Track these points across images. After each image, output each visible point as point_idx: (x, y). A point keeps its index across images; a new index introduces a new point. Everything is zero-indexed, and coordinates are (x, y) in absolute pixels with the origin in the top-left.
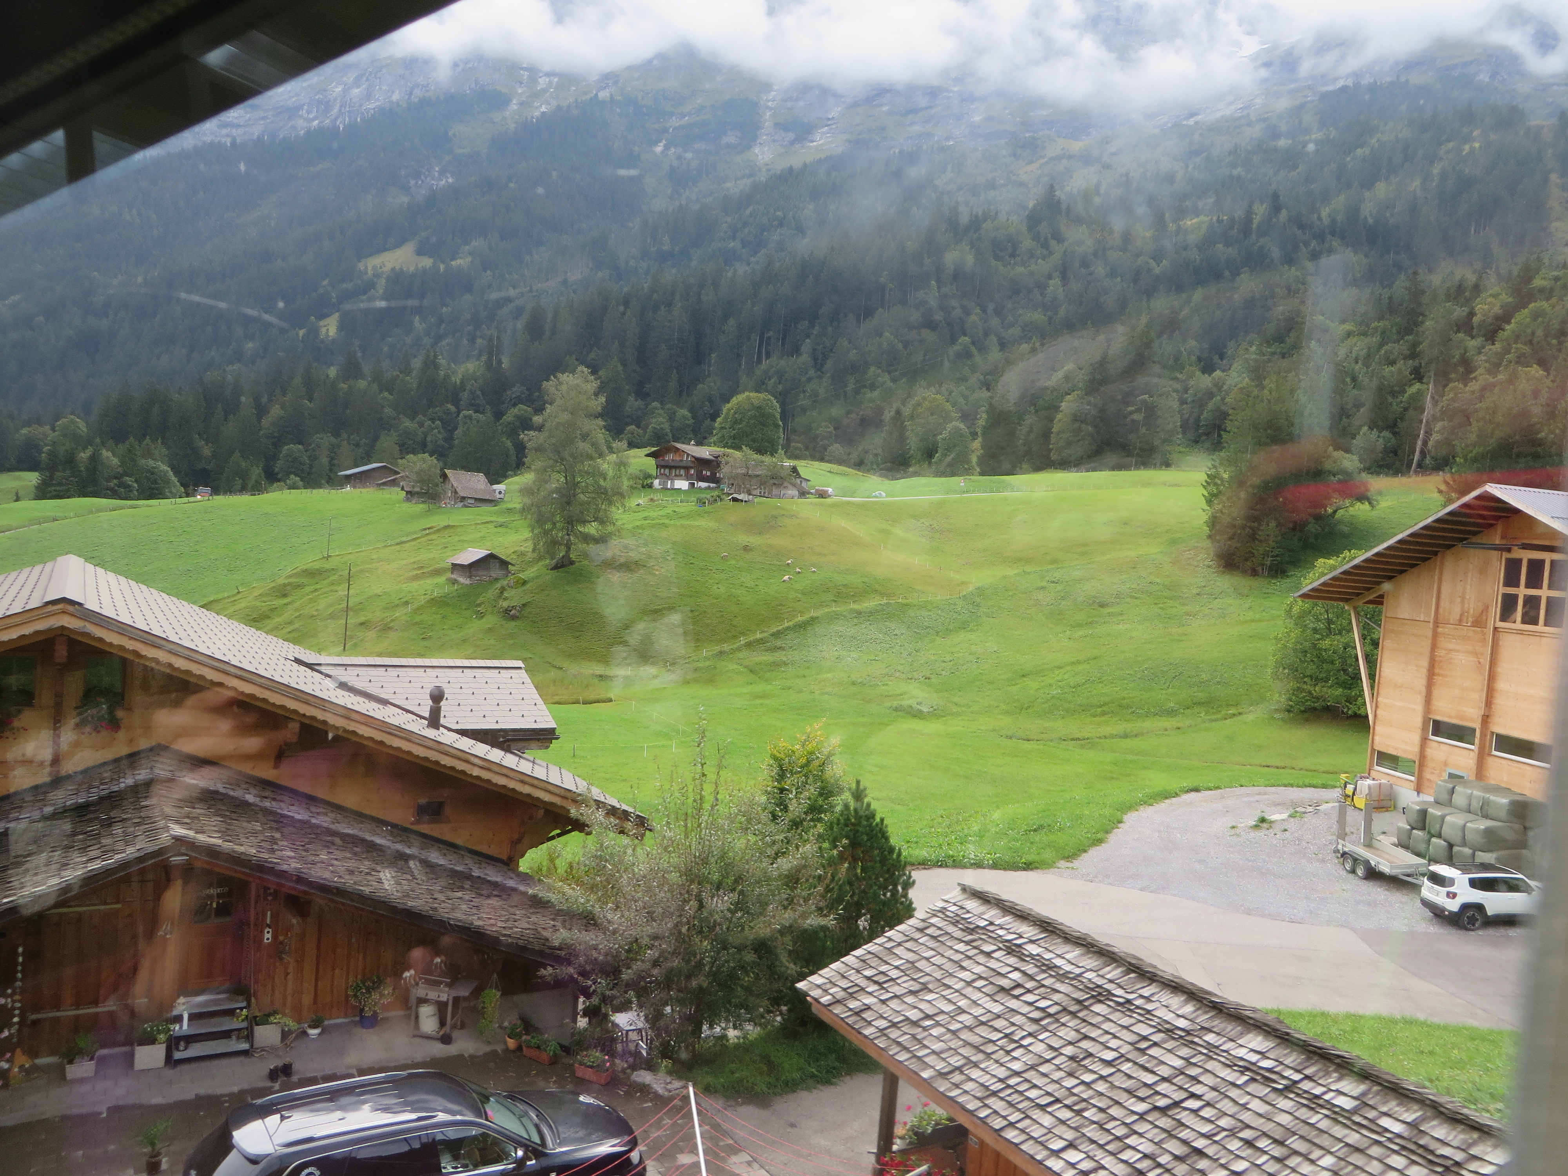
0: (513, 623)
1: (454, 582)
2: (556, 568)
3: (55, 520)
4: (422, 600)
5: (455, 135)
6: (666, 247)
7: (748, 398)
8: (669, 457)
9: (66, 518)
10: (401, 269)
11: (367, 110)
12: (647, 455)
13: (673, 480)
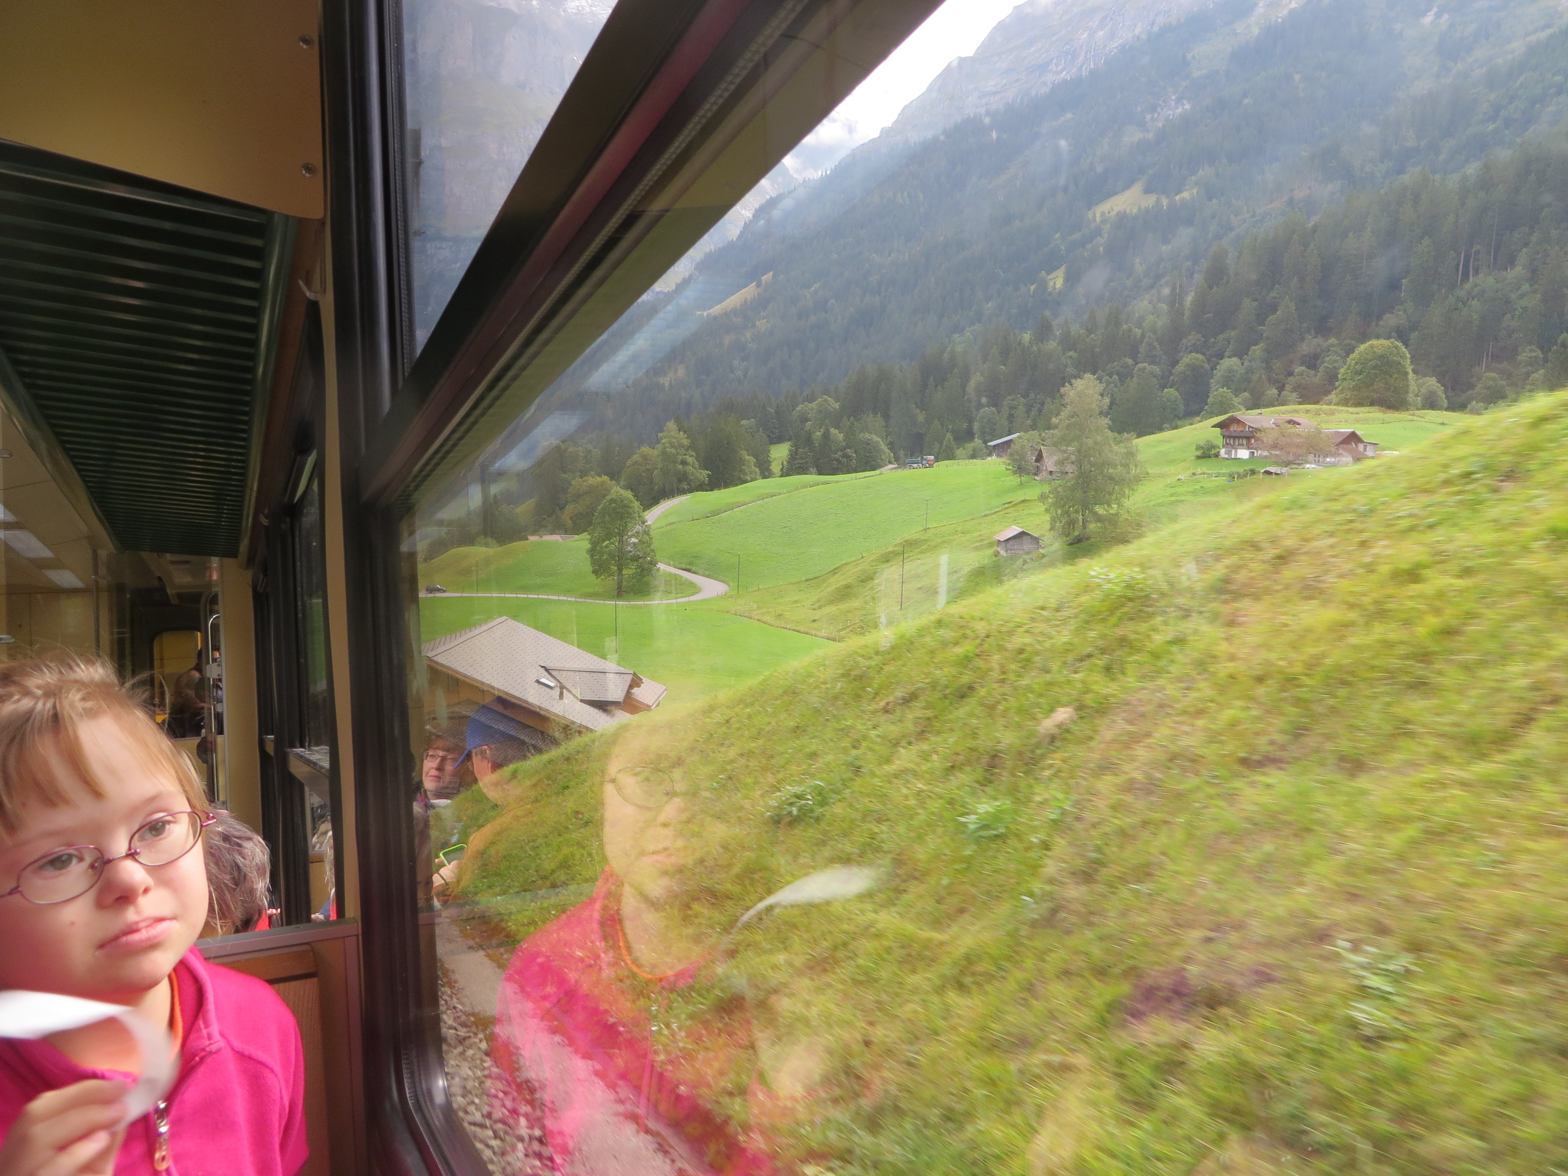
1: (995, 553)
2: (1071, 544)
4: (968, 569)
5: (1194, 57)
6: (1410, 144)
7: (1371, 347)
8: (1234, 428)
10: (1126, 212)
11: (1111, 50)
12: (1215, 426)
13: (1236, 449)
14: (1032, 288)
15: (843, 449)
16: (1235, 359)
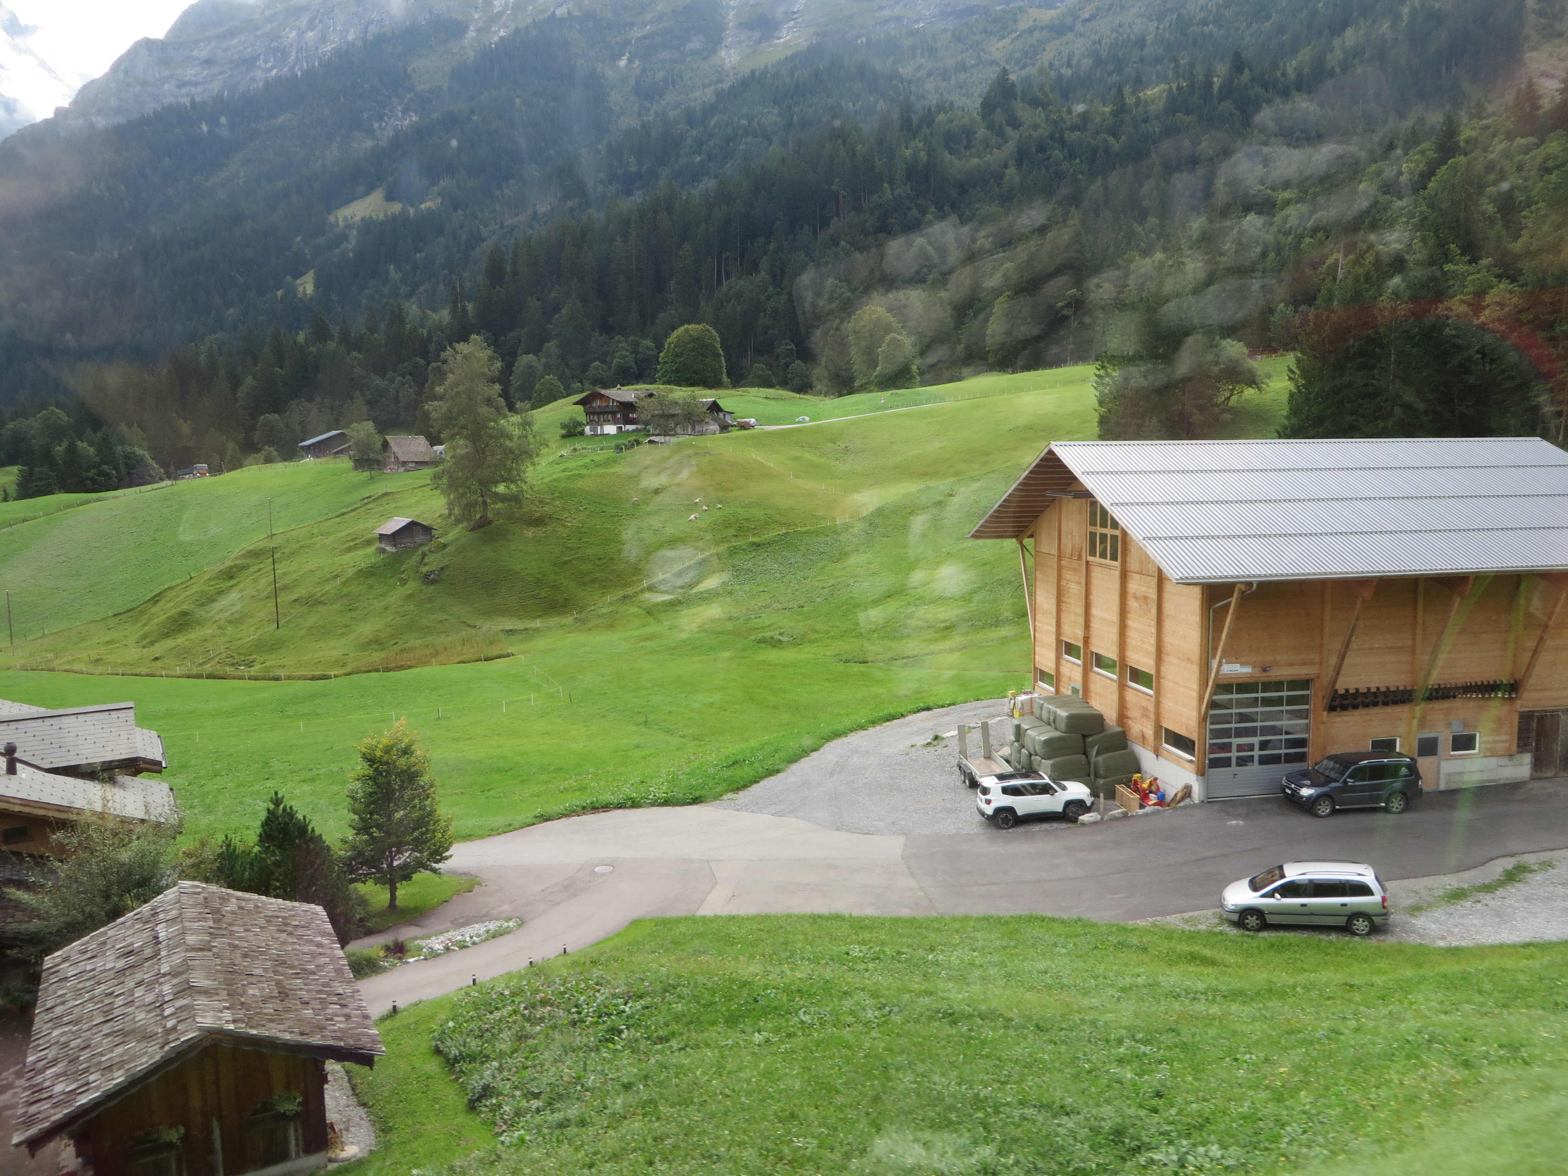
0: (432, 587)
1: (382, 551)
2: (473, 529)
3: (24, 521)
4: (350, 572)
5: (414, 71)
6: (633, 169)
7: (687, 330)
8: (597, 403)
9: (35, 518)
10: (371, 218)
11: (325, 53)
12: (576, 403)
13: (602, 426)
14: (279, 293)
15: (97, 466)
16: (531, 356)
